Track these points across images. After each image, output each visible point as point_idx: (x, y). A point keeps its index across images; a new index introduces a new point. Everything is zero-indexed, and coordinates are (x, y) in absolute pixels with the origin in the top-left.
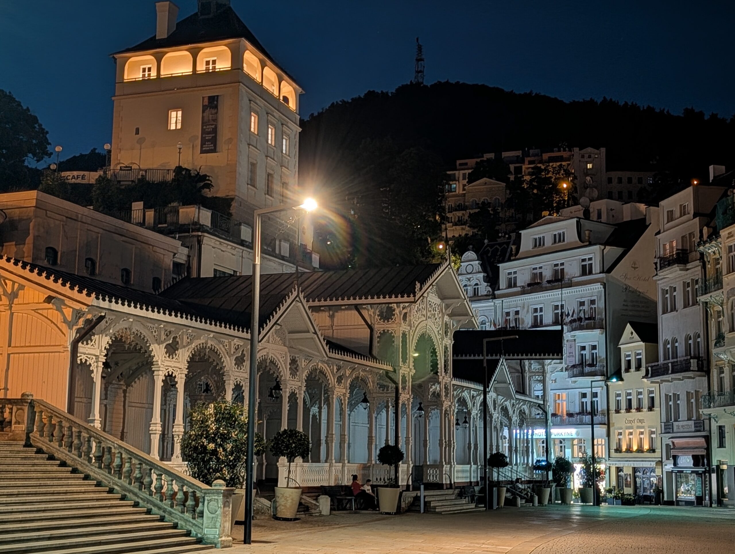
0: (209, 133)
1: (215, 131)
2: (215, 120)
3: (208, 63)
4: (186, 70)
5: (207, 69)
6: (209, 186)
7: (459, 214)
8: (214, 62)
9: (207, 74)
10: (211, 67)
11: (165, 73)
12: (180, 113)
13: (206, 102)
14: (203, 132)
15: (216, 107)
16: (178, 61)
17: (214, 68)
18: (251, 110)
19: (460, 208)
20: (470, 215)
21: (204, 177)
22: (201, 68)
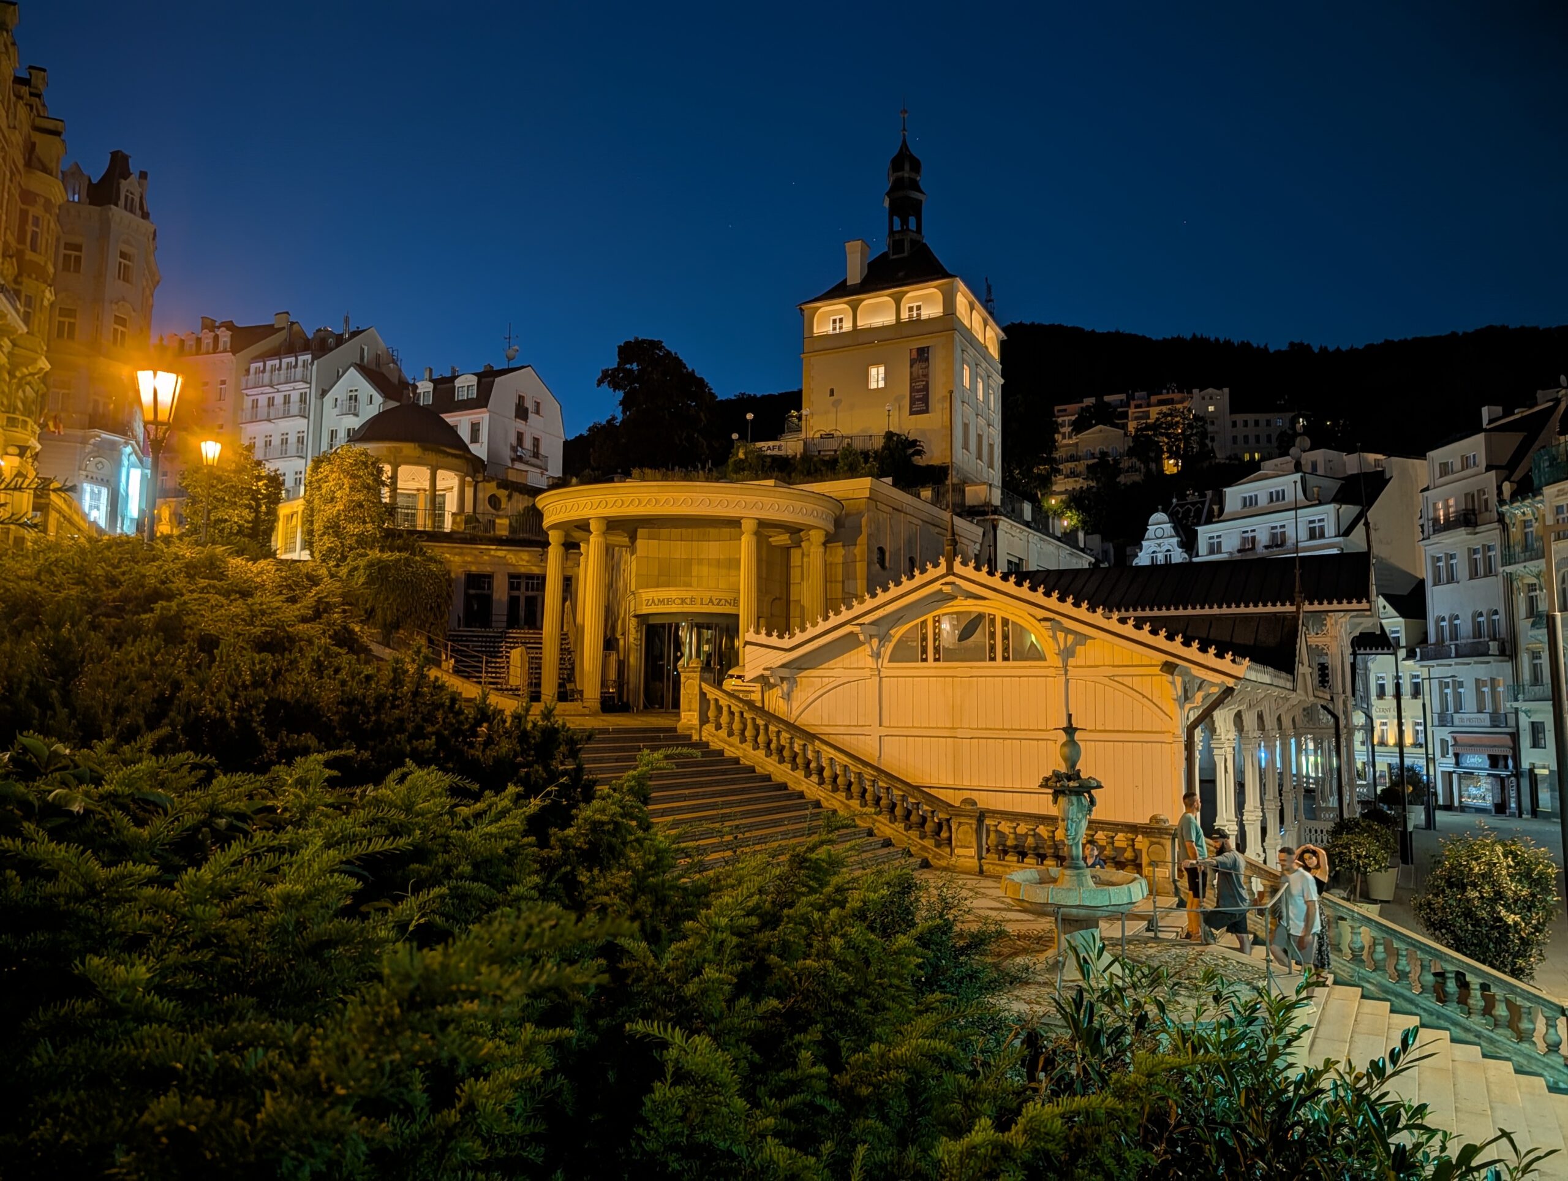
0: (918, 391)
1: (926, 388)
2: (926, 376)
3: (911, 309)
4: (888, 319)
5: (911, 316)
6: (919, 453)
7: (1071, 465)
8: (919, 308)
9: (911, 322)
10: (915, 313)
11: (861, 323)
12: (882, 369)
13: (914, 354)
14: (912, 390)
15: (927, 360)
16: (876, 310)
17: (919, 315)
18: (964, 361)
19: (1072, 458)
20: (1088, 467)
21: (914, 443)
22: (905, 316)
